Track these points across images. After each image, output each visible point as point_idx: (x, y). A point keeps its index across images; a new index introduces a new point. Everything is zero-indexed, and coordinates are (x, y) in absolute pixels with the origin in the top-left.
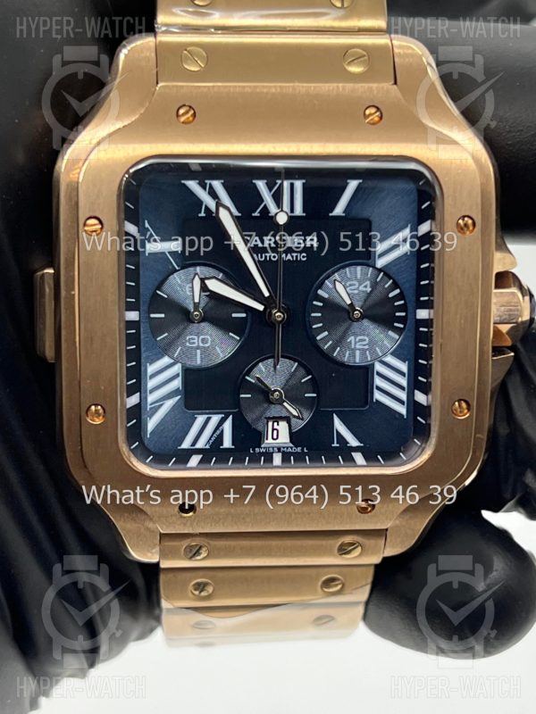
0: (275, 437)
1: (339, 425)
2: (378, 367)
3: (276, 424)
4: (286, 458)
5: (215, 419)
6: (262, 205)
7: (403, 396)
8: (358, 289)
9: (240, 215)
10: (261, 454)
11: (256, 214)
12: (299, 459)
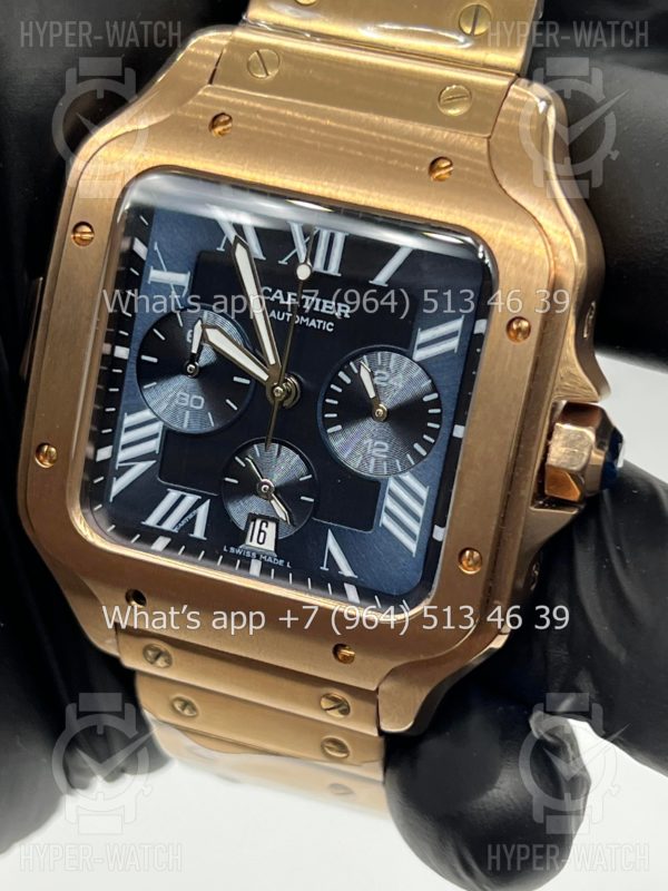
0: (261, 541)
1: (332, 544)
2: (392, 485)
3: (264, 524)
4: (265, 569)
5: (190, 499)
6: (293, 252)
7: (416, 528)
8: (386, 381)
9: (264, 259)
10: (237, 556)
11: (283, 262)
12: (281, 574)
